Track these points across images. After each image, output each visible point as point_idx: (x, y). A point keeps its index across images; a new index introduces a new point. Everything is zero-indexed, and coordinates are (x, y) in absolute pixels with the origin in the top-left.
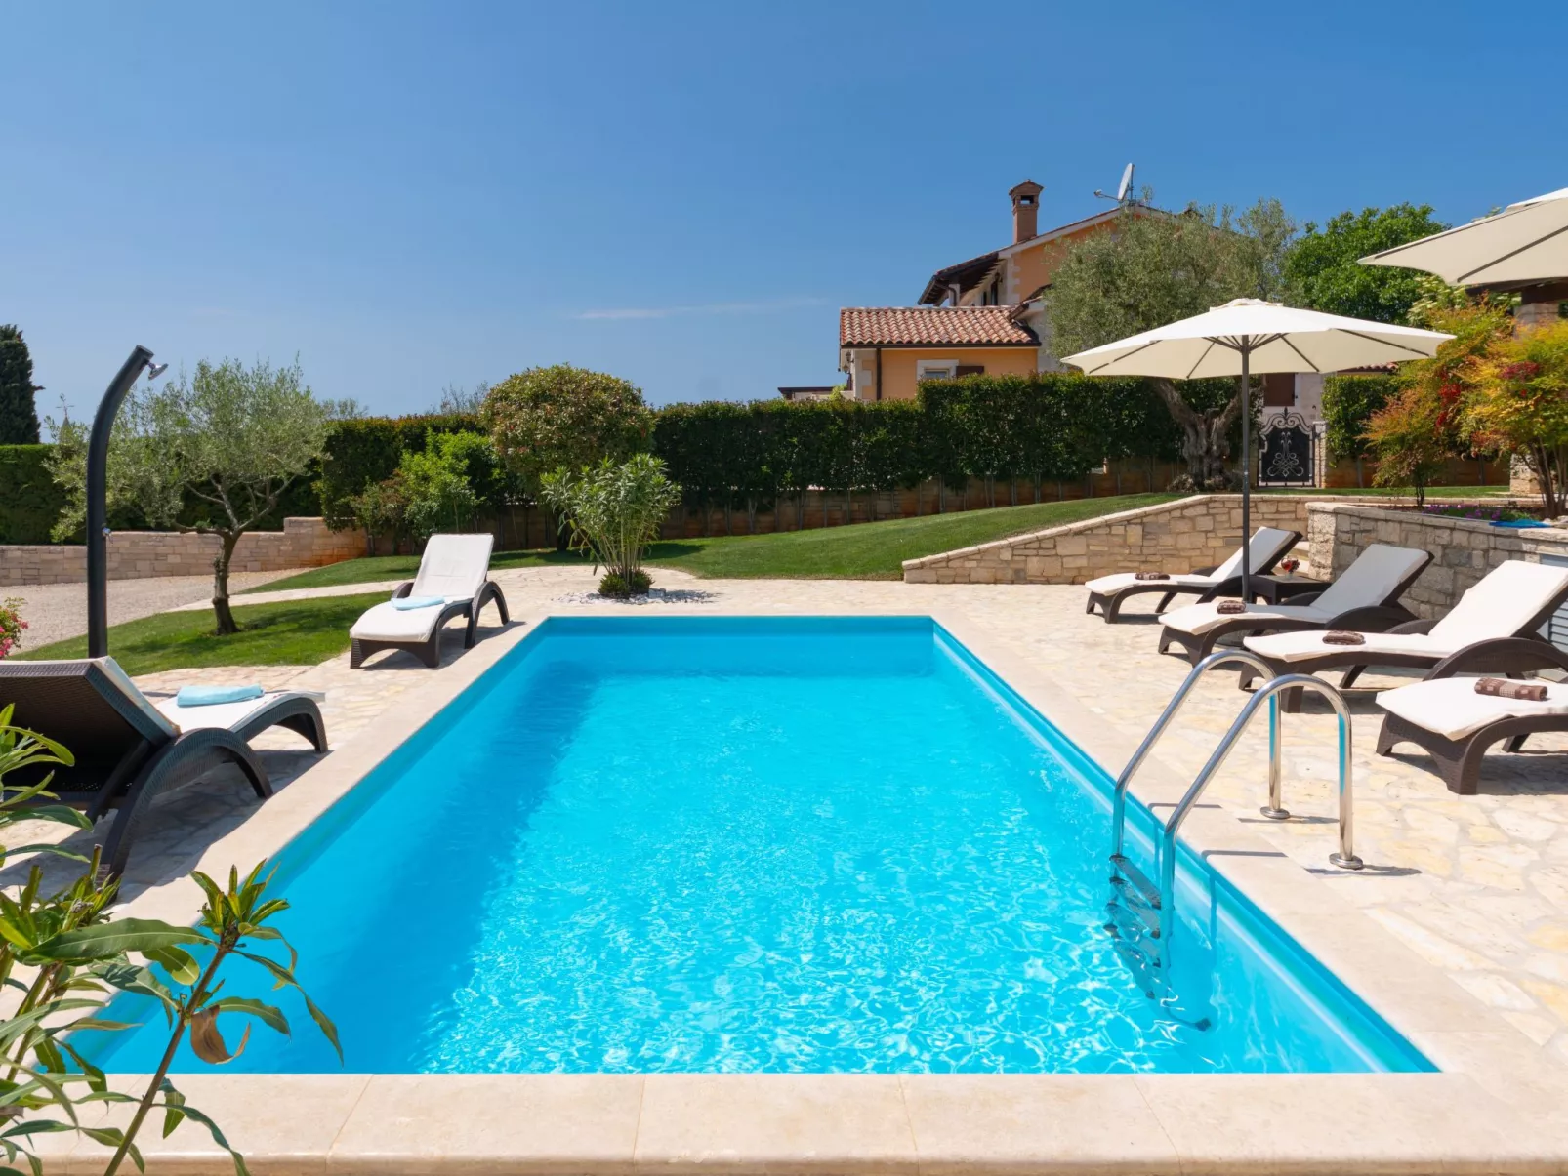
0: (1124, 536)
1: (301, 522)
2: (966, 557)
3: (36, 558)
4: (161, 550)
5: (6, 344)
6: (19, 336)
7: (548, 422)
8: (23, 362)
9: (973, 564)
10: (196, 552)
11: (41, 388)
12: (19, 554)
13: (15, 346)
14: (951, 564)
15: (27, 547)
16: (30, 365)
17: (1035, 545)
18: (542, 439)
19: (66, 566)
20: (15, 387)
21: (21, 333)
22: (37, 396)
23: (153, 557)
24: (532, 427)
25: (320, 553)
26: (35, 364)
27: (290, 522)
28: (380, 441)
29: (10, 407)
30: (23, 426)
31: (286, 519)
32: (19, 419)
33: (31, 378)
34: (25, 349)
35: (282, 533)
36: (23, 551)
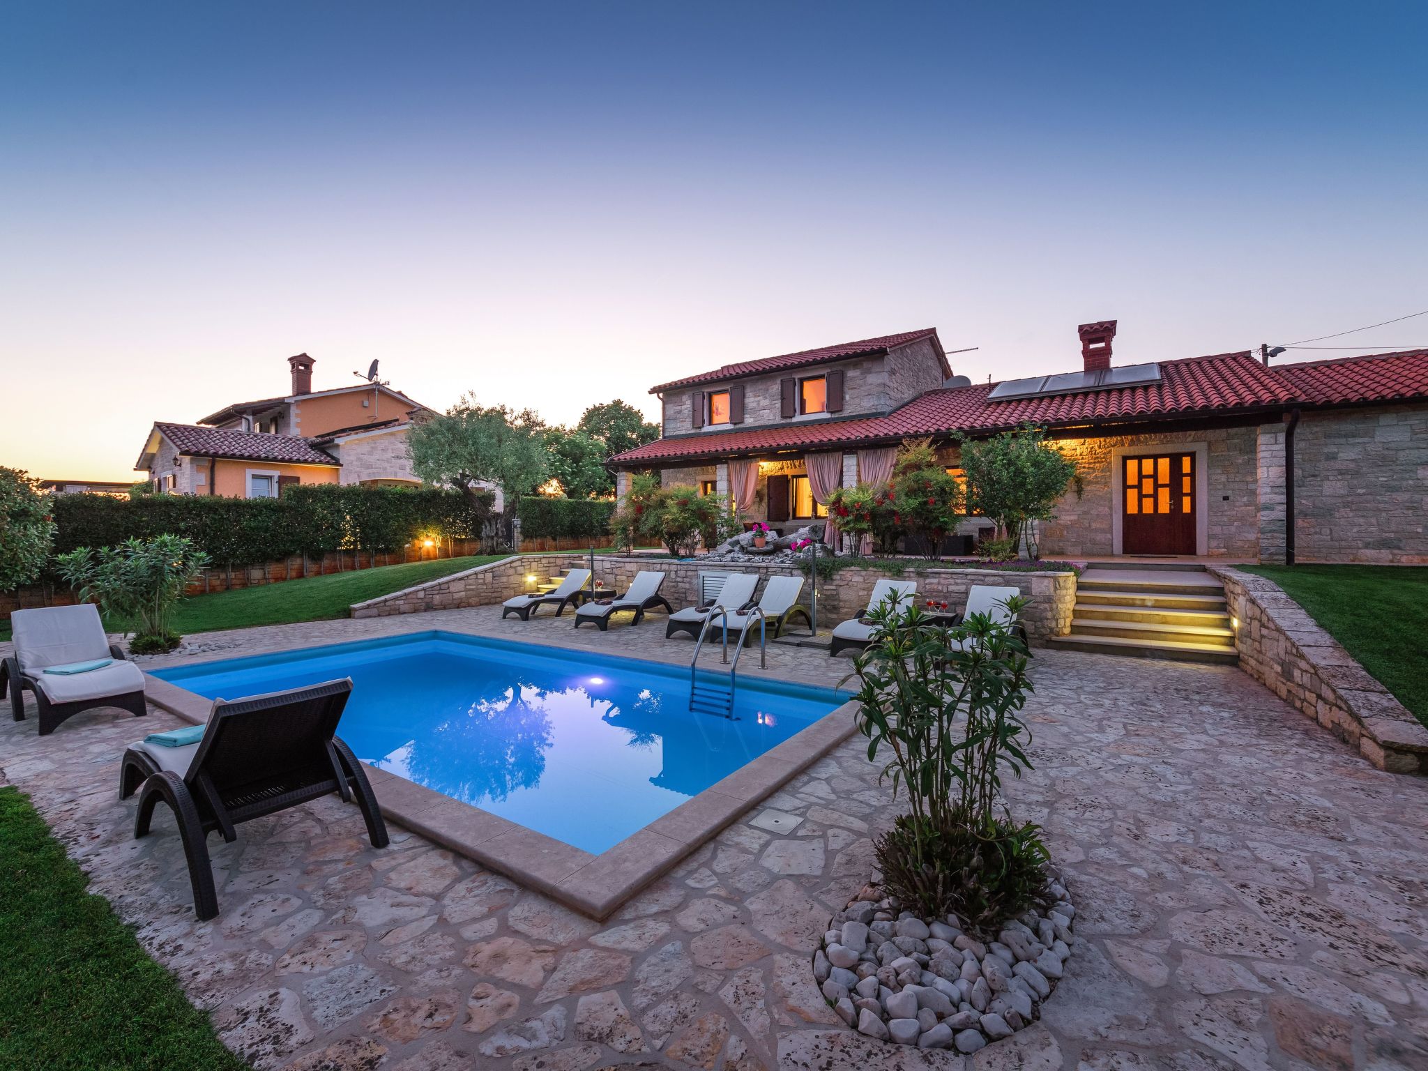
0: (484, 579)
2: (396, 598)
9: (402, 602)
14: (387, 604)
17: (438, 587)
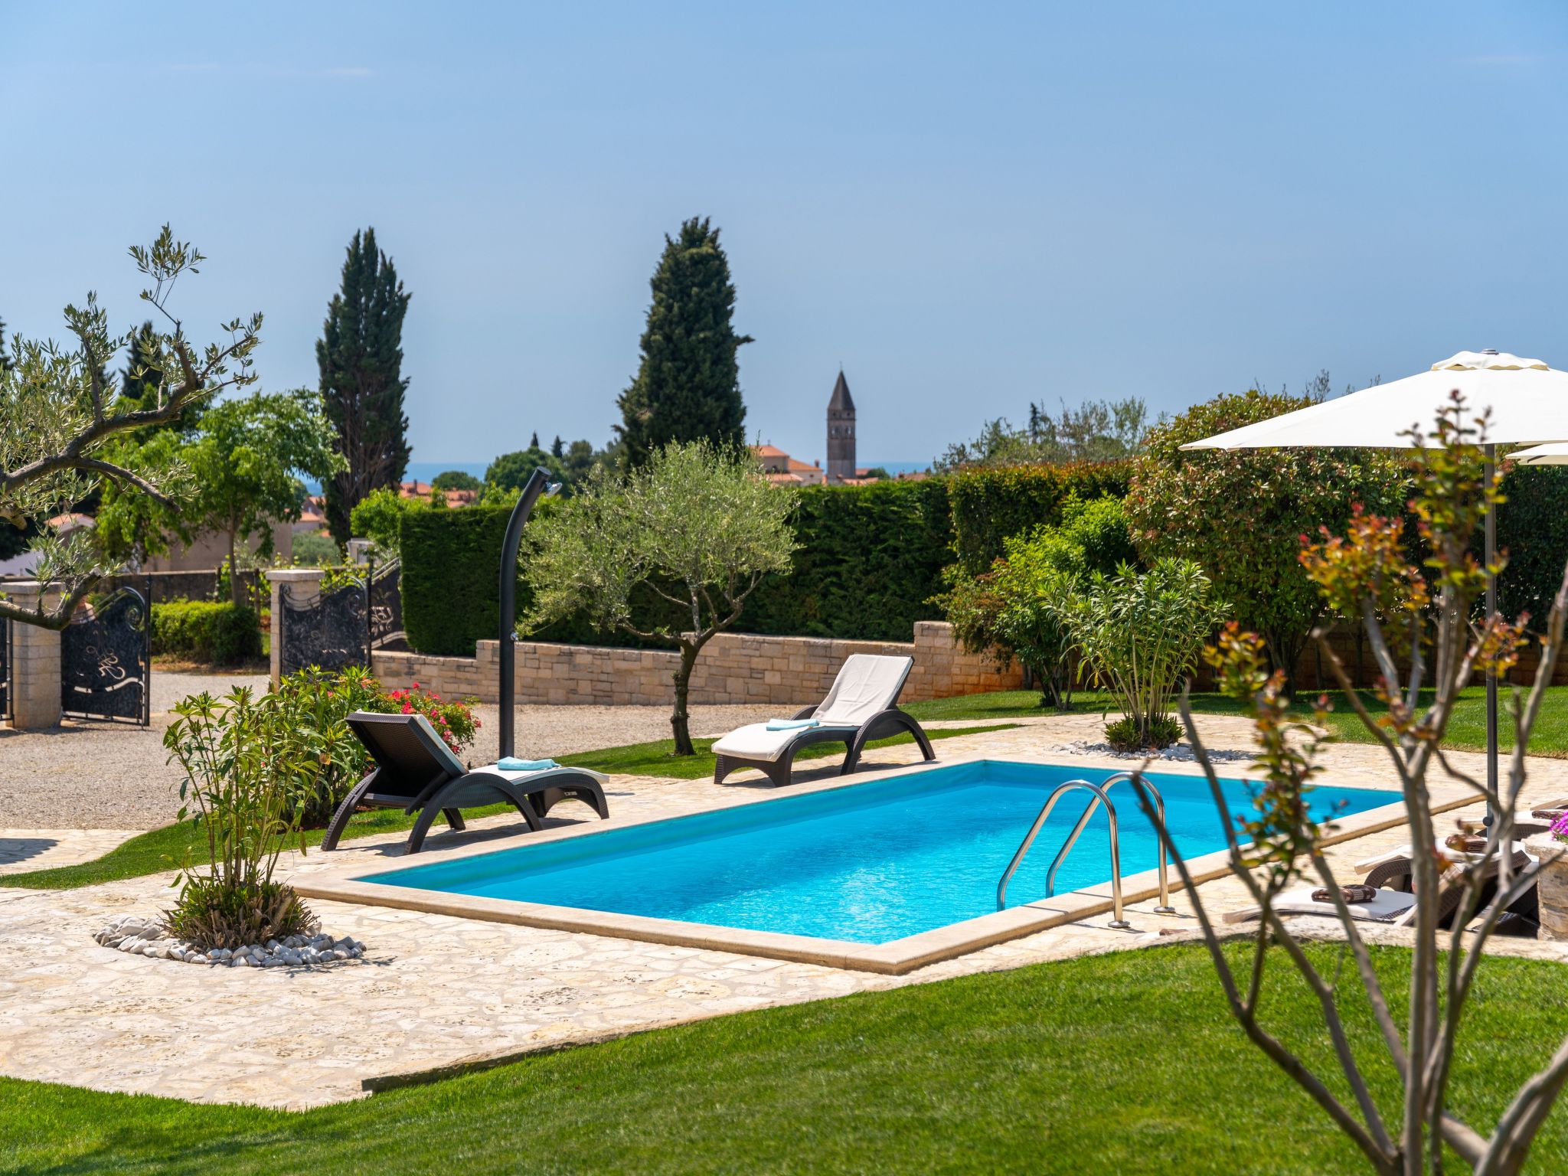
1: (938, 629)
3: (608, 667)
4: (757, 663)
5: (692, 257)
6: (713, 240)
7: (1188, 492)
8: (719, 290)
10: (801, 668)
11: (747, 339)
12: (589, 658)
13: (703, 259)
15: (599, 650)
16: (729, 295)
18: (1176, 519)
19: (643, 680)
20: (704, 340)
21: (716, 232)
22: (742, 354)
23: (746, 673)
24: (1165, 500)
25: (960, 679)
26: (738, 294)
27: (923, 628)
28: (1036, 504)
29: (697, 378)
30: (717, 415)
31: (917, 623)
32: (710, 401)
33: (732, 322)
34: (723, 263)
35: (912, 646)
36: (594, 654)
